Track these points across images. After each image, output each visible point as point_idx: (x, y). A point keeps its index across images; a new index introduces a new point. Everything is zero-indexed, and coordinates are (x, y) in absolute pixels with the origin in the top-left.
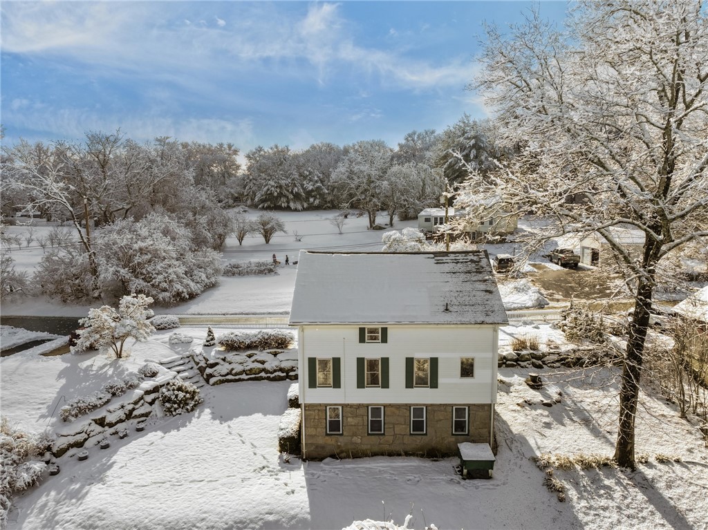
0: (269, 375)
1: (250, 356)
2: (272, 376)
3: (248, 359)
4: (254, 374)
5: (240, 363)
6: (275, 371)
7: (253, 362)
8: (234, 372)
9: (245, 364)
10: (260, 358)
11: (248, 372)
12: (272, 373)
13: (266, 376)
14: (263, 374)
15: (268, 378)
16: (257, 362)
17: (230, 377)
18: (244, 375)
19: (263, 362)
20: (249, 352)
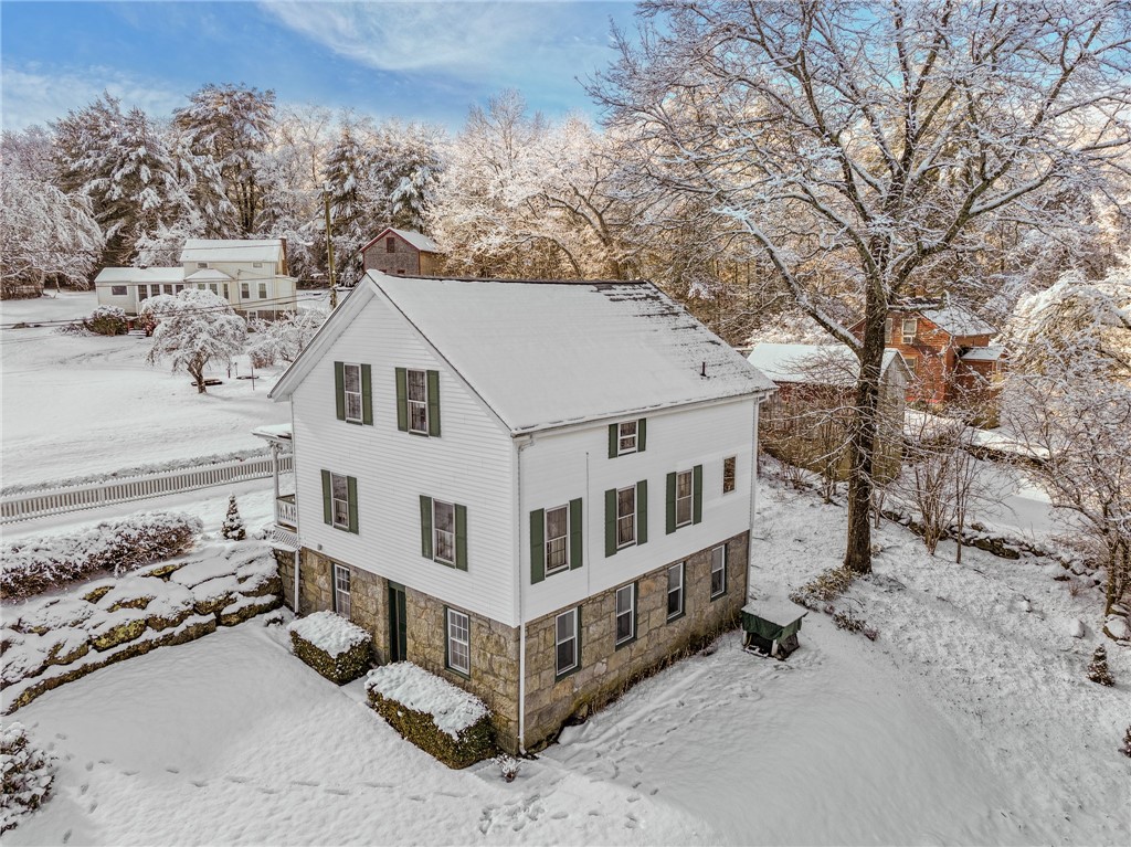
0: (168, 631)
1: (94, 598)
2: (177, 631)
3: (91, 606)
4: (123, 641)
5: (74, 625)
6: (183, 616)
7: (111, 610)
8: (63, 653)
9: (89, 624)
10: (130, 596)
11: (104, 641)
12: (174, 624)
13: (160, 635)
14: (151, 634)
15: (169, 641)
16: (124, 605)
17: (54, 672)
18: (93, 652)
19: (142, 604)
20: (90, 587)
